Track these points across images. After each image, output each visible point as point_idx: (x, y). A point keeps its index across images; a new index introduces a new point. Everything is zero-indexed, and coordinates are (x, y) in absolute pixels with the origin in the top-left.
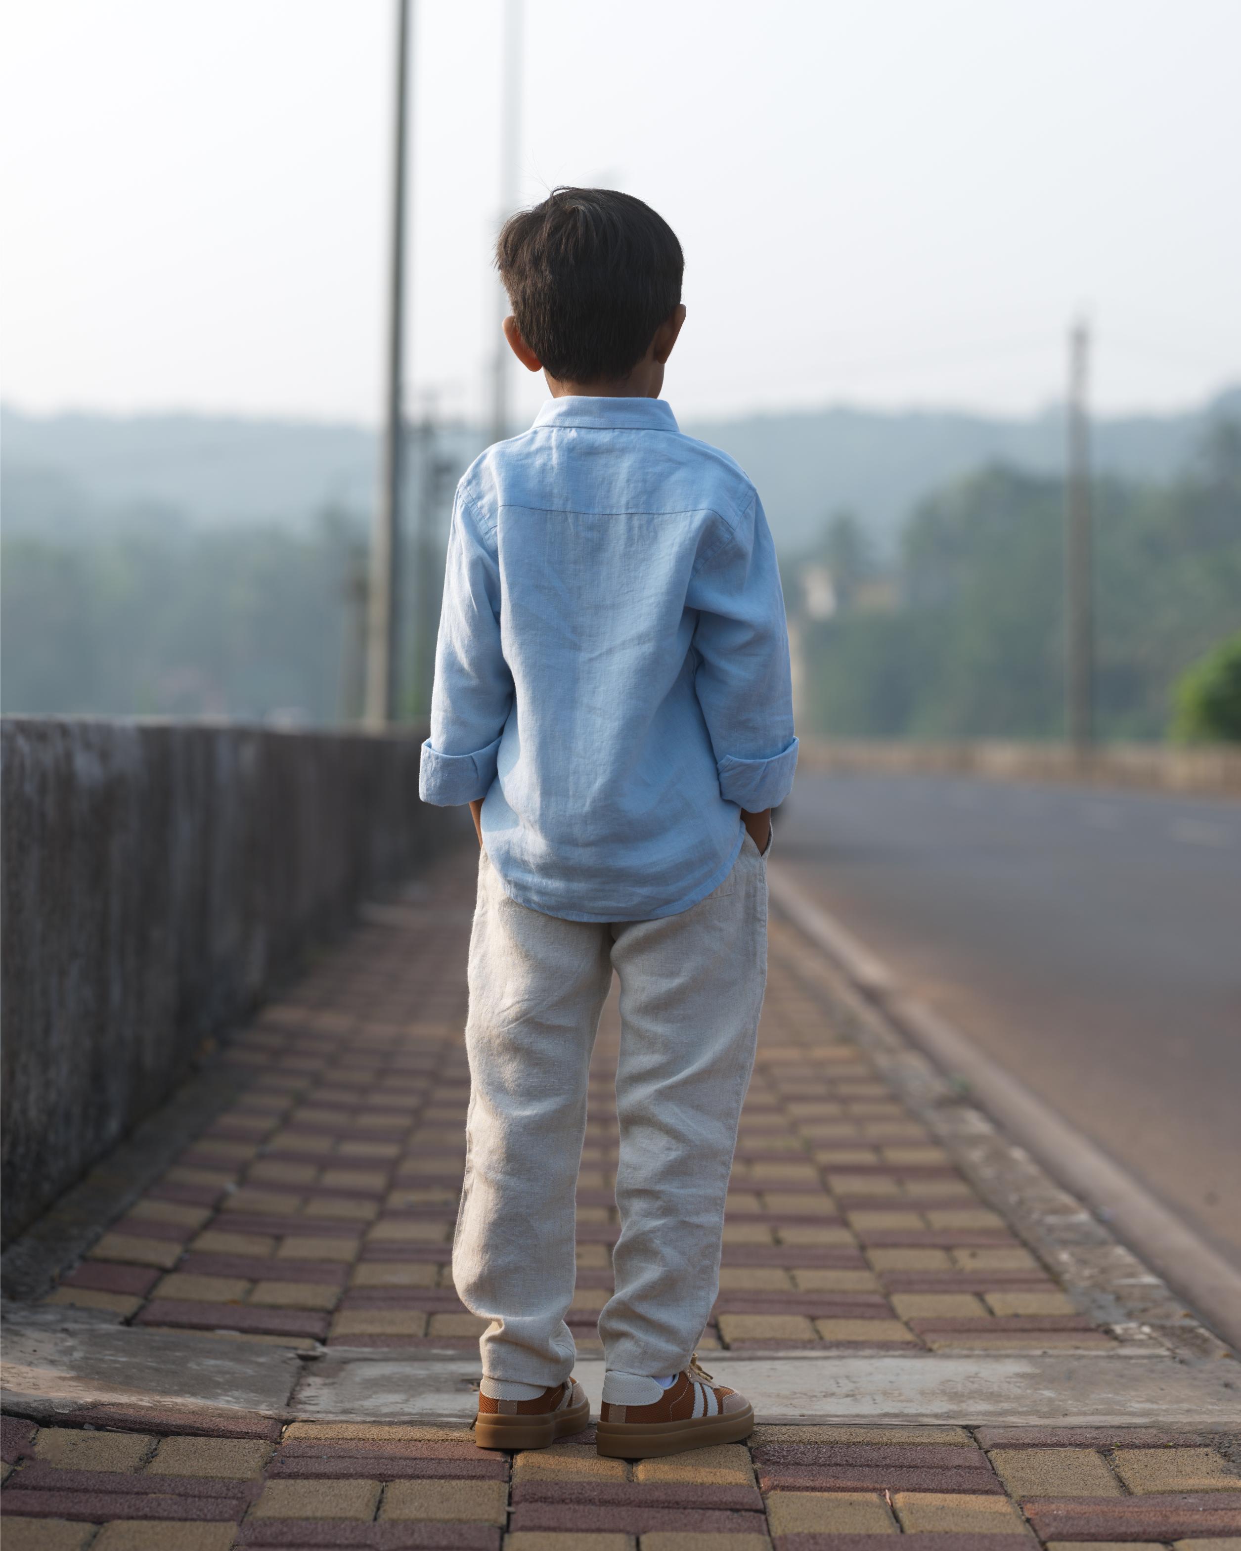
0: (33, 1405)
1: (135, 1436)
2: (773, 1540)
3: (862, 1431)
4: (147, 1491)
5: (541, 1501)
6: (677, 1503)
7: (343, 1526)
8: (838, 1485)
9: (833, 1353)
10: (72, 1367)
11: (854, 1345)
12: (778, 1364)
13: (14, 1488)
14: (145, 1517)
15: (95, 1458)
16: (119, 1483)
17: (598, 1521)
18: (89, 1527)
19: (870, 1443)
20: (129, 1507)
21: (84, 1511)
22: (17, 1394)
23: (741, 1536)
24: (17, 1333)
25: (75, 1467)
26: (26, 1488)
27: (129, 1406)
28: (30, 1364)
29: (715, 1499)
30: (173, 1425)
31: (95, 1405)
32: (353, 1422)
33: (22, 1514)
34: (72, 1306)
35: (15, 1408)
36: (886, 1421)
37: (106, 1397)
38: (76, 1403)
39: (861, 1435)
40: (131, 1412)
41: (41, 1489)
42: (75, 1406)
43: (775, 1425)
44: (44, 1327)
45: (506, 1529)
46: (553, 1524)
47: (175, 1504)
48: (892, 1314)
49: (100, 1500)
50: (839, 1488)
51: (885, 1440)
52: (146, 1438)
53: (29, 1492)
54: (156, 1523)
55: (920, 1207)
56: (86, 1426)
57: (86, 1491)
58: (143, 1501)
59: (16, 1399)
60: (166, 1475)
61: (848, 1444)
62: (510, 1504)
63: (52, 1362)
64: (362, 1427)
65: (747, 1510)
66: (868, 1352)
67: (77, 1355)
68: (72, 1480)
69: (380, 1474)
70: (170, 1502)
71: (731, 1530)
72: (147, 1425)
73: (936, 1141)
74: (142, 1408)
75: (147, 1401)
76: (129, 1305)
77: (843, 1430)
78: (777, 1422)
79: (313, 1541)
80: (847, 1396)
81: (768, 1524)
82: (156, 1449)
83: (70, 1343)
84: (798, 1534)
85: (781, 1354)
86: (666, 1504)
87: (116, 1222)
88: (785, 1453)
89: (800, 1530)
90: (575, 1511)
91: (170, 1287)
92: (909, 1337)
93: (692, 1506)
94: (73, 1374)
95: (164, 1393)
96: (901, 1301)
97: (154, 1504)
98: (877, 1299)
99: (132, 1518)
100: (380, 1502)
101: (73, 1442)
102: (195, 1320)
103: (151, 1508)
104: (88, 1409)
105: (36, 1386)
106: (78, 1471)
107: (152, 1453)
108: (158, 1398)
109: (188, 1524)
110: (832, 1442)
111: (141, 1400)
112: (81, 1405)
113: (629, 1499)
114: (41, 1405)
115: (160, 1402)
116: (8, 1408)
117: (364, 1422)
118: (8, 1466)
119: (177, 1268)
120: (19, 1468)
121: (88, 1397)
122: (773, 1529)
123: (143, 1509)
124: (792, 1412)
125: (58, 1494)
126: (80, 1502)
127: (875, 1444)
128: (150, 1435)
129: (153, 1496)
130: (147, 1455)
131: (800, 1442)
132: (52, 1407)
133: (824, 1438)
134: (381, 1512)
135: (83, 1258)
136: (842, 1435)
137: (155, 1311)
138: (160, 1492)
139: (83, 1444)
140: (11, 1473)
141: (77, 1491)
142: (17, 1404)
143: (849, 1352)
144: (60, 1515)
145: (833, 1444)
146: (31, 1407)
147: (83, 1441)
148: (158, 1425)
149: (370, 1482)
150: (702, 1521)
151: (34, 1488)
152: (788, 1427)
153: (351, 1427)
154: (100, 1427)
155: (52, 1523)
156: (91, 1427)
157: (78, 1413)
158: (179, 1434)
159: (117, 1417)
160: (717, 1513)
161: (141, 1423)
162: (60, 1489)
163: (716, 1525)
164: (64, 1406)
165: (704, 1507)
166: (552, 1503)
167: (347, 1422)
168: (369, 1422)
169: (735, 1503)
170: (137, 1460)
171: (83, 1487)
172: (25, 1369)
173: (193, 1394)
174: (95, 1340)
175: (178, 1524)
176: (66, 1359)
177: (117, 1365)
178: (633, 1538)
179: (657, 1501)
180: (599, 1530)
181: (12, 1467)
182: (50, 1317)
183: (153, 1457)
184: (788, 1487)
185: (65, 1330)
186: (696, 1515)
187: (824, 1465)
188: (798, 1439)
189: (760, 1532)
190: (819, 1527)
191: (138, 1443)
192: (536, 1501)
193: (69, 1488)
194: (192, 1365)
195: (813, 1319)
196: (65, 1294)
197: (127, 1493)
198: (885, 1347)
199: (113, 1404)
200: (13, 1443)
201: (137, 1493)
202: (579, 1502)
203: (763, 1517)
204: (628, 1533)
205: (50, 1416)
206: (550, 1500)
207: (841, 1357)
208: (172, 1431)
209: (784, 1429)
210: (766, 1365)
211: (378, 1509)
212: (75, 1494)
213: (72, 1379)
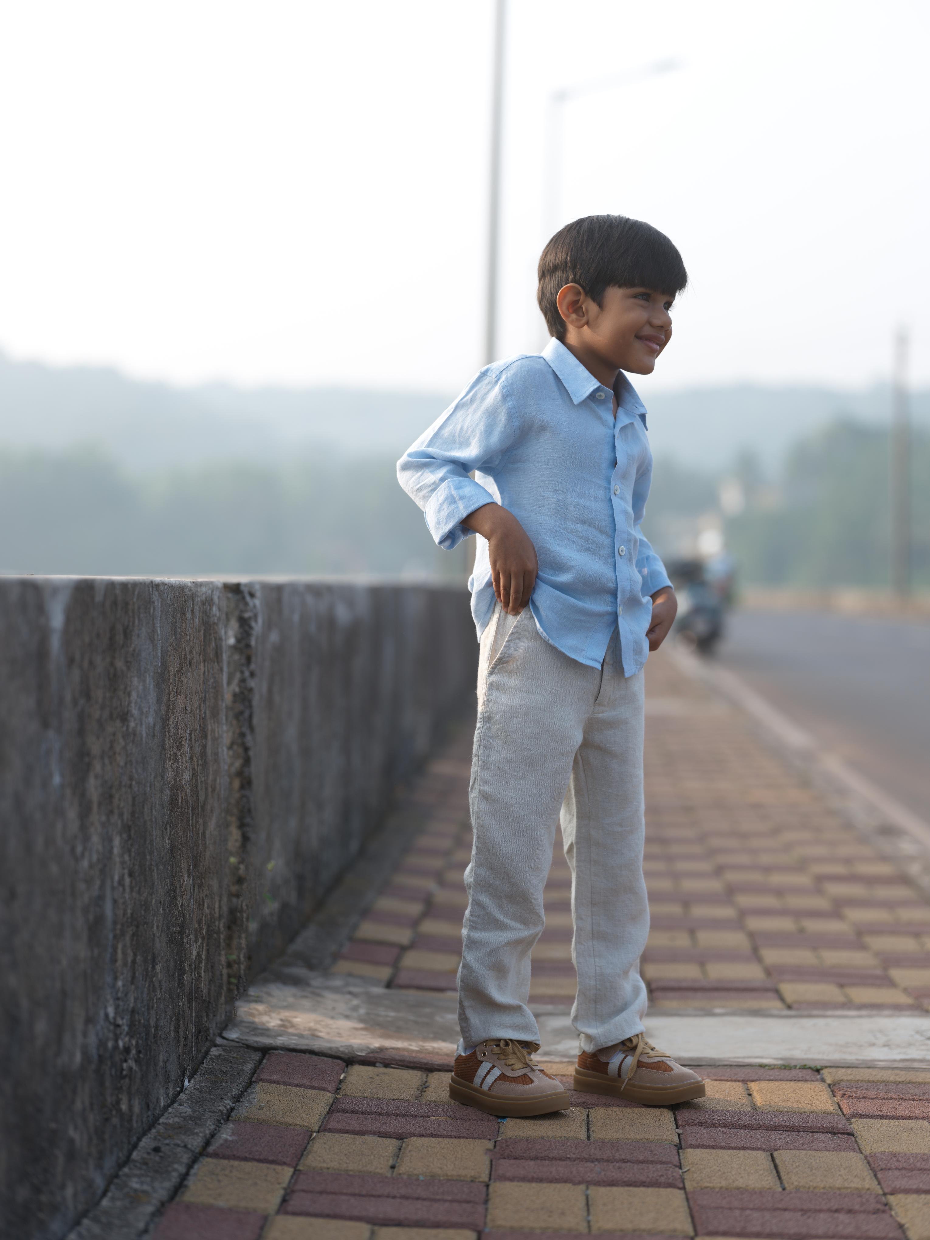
0: (341, 1049)
1: (412, 1072)
2: (866, 1157)
3: (903, 1073)
4: (429, 1114)
5: (699, 1125)
6: (793, 1127)
7: (569, 1144)
8: (898, 1115)
9: (864, 1012)
10: (361, 1020)
11: (876, 1007)
12: (829, 1020)
13: (338, 1112)
14: (432, 1135)
15: (388, 1088)
16: (408, 1108)
17: (742, 1141)
18: (394, 1142)
19: (910, 1082)
20: (419, 1127)
21: (390, 1130)
22: (329, 1041)
23: (843, 1154)
24: (319, 995)
25: (376, 1096)
26: (347, 1112)
27: (404, 1049)
28: (332, 1018)
29: (818, 1125)
30: (435, 1064)
31: (381, 1050)
32: (555, 1062)
33: (347, 1132)
34: (350, 975)
35: (330, 1052)
36: (916, 1065)
37: (388, 1043)
38: (368, 1048)
39: (903, 1076)
40: (406, 1053)
41: (357, 1112)
42: (369, 1050)
43: (843, 1067)
44: (336, 990)
45: (679, 1147)
46: (712, 1143)
47: (450, 1125)
48: (891, 983)
49: (399, 1122)
50: (899, 1116)
51: (920, 1080)
52: (419, 1073)
53: (349, 1115)
54: (440, 1139)
55: (889, 905)
56: (378, 1064)
57: (387, 1114)
58: (427, 1123)
59: (328, 1045)
60: (438, 1102)
61: (897, 1083)
62: (677, 1128)
63: (347, 1017)
64: (561, 1066)
65: (842, 1133)
66: (887, 1012)
67: (362, 1011)
68: (376, 1106)
69: (583, 1103)
70: (446, 1123)
71: (834, 1149)
72: (418, 1064)
73: (884, 858)
74: (413, 1051)
75: (414, 1046)
76: (385, 973)
77: (889, 1072)
78: (843, 1065)
79: (551, 1155)
80: (884, 1046)
81: (858, 1144)
82: (426, 1082)
83: (355, 1002)
84: (883, 1153)
85: (829, 1013)
86: (785, 1128)
87: (366, 913)
88: (855, 1089)
89: (883, 1149)
90: (724, 1133)
91: (411, 960)
92: (909, 1001)
93: (803, 1130)
94: (361, 1025)
95: (425, 1039)
96: (896, 974)
97: (436, 1125)
98: (879, 972)
99: (423, 1136)
100: (588, 1124)
101: (371, 1076)
102: (432, 983)
103: (434, 1128)
104: (377, 1052)
105: (339, 1034)
106: (379, 1099)
107: (424, 1084)
108: (421, 1043)
109: (462, 1140)
110: (884, 1081)
111: (411, 1045)
112: (373, 1049)
113: (759, 1124)
114: (347, 1049)
115: (423, 1046)
116: (325, 1051)
117: (561, 1062)
118: (331, 1095)
119: (411, 946)
120: (339, 1096)
121: (376, 1043)
122: (863, 1148)
123: (429, 1129)
124: (850, 1057)
125: (369, 1116)
126: (385, 1123)
127: (914, 1083)
128: (421, 1071)
129: (434, 1118)
130: (421, 1086)
131: (862, 1081)
132: (353, 1051)
133: (878, 1078)
134: (591, 1131)
135: (351, 939)
136: (889, 1076)
137: (403, 978)
138: (438, 1115)
139: (377, 1078)
140: (334, 1100)
141: (381, 1114)
142: (331, 1048)
143: (874, 1012)
144: (374, 1133)
145: (886, 1083)
146: (339, 1051)
147: (377, 1075)
148: (426, 1064)
149: (578, 1109)
150: (812, 1142)
151: (352, 1112)
152: (851, 1069)
153: (555, 1066)
154: (387, 1065)
155: (370, 1139)
156: (381, 1065)
157: (371, 1055)
158: (439, 1070)
159: (397, 1058)
160: (822, 1135)
161: (414, 1062)
162: (369, 1113)
163: (823, 1145)
164: (361, 1050)
165: (811, 1130)
166: (706, 1127)
167: (550, 1062)
168: (565, 1062)
169: (833, 1128)
170: (416, 1090)
171: (385, 1111)
172: (330, 1022)
173: (444, 1040)
174: (371, 999)
175: (456, 1141)
176: (355, 1014)
177: (389, 1019)
178: (768, 1153)
179: (779, 1126)
180: (744, 1148)
181: (334, 1096)
182: (338, 983)
183: (426, 1088)
184: (864, 1115)
185: (350, 993)
186: (807, 1136)
187: (884, 1099)
188: (861, 1079)
189: (854, 1150)
190: (895, 1148)
191: (414, 1077)
192: (695, 1125)
193: (375, 1112)
194: (438, 1019)
195: (841, 986)
196: (343, 966)
197: (416, 1116)
198: (898, 1008)
199: (393, 1048)
200: (332, 1078)
201: (422, 1116)
202: (725, 1126)
203: (853, 1138)
204: (764, 1150)
205: (353, 1057)
206: (705, 1124)
207: (870, 1016)
208: (435, 1068)
209: (849, 1071)
210: (821, 1022)
211: (588, 1130)
212: (381, 1117)
213: (362, 1029)
